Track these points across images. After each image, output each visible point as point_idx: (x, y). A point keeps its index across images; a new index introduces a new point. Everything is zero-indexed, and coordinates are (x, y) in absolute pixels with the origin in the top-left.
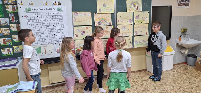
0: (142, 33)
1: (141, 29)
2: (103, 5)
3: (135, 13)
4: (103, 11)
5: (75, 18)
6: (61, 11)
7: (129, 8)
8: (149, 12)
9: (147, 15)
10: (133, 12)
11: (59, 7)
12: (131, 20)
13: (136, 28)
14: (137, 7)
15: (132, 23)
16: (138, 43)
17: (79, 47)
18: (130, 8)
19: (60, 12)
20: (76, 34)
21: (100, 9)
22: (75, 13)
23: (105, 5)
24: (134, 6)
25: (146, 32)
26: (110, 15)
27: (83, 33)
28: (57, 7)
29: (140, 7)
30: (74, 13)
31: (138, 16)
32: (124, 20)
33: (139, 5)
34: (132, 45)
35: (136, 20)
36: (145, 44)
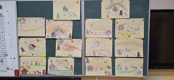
0: (130, 53)
1: (128, 47)
2: (64, 9)
3: (116, 21)
4: (62, 18)
5: (21, 26)
6: (2, 16)
7: (105, 12)
8: (144, 19)
9: (140, 24)
10: (114, 20)
12: (109, 31)
13: (119, 44)
14: (121, 11)
15: (111, 36)
16: (123, 69)
17: (26, 66)
18: (107, 13)
20: (22, 48)
21: (58, 14)
22: (22, 20)
23: (66, 8)
24: (115, 10)
25: (139, 53)
27: (32, 46)
29: (127, 11)
30: (20, 20)
32: (97, 32)
33: (124, 9)
34: (111, 71)
35: (119, 31)
36: (136, 72)
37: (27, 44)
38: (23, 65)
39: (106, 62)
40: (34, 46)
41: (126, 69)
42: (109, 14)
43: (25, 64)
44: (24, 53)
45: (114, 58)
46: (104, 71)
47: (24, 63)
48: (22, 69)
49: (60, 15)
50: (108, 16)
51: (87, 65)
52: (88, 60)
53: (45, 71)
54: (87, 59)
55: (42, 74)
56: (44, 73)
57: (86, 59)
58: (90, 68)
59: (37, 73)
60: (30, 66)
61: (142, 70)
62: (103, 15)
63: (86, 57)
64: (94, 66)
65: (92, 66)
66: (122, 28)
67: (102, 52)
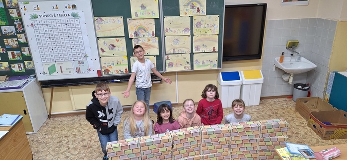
0: (207, 49)
1: (205, 43)
2: (141, 7)
3: (194, 18)
4: (140, 16)
5: (98, 26)
6: (78, 16)
7: (184, 10)
8: (219, 15)
9: (216, 20)
10: (192, 17)
11: (75, 11)
12: (187, 28)
13: (197, 41)
14: (198, 8)
15: (189, 34)
17: (108, 66)
19: (76, 19)
20: (102, 49)
21: (136, 13)
22: (99, 19)
23: (144, 6)
24: (193, 7)
25: (214, 48)
26: (153, 22)
28: (71, 11)
29: (204, 9)
30: (97, 20)
31: (200, 23)
32: (176, 30)
33: (201, 6)
34: (189, 65)
35: (197, 28)
36: (212, 65)
37: (107, 44)
38: (104, 65)
39: (185, 58)
40: (113, 46)
41: (203, 63)
42: (187, 11)
43: (107, 64)
44: (104, 54)
45: (192, 54)
46: (184, 66)
47: (105, 64)
48: (103, 70)
49: (138, 13)
50: (186, 14)
51: (168, 62)
52: (168, 58)
53: (128, 70)
54: (168, 56)
55: (124, 72)
56: (126, 71)
57: (166, 57)
58: (171, 65)
59: (120, 72)
60: (112, 66)
61: (216, 63)
62: (182, 13)
63: (166, 54)
64: (174, 62)
65: (172, 63)
66: (199, 24)
67: (181, 49)
